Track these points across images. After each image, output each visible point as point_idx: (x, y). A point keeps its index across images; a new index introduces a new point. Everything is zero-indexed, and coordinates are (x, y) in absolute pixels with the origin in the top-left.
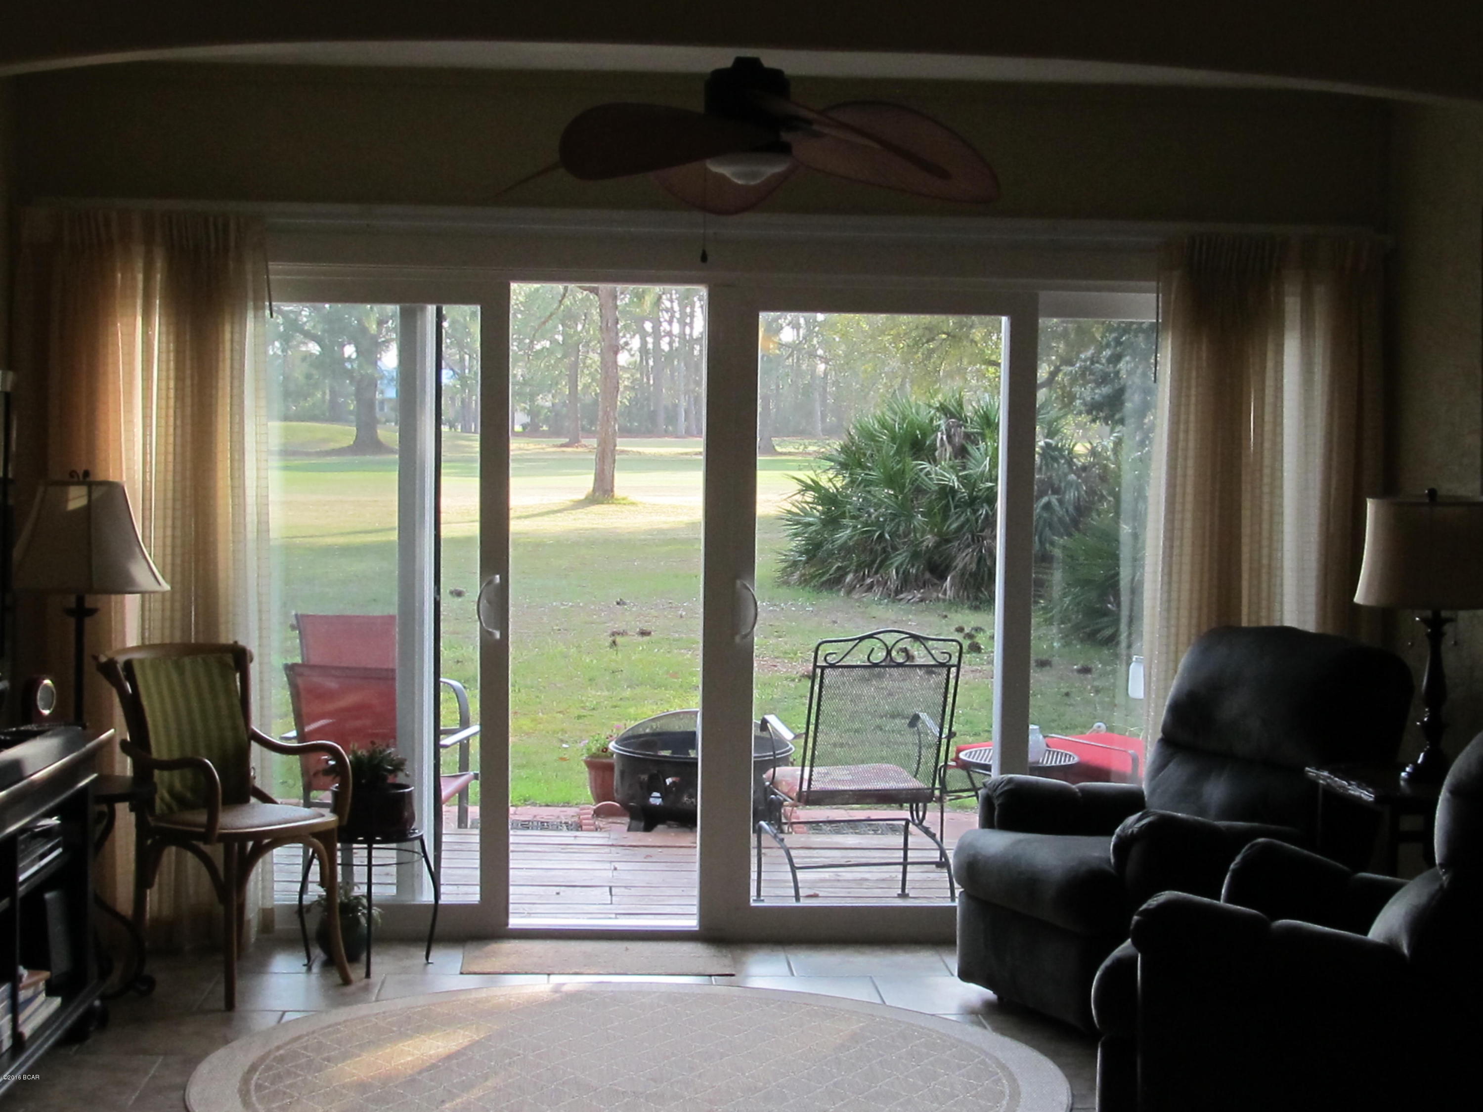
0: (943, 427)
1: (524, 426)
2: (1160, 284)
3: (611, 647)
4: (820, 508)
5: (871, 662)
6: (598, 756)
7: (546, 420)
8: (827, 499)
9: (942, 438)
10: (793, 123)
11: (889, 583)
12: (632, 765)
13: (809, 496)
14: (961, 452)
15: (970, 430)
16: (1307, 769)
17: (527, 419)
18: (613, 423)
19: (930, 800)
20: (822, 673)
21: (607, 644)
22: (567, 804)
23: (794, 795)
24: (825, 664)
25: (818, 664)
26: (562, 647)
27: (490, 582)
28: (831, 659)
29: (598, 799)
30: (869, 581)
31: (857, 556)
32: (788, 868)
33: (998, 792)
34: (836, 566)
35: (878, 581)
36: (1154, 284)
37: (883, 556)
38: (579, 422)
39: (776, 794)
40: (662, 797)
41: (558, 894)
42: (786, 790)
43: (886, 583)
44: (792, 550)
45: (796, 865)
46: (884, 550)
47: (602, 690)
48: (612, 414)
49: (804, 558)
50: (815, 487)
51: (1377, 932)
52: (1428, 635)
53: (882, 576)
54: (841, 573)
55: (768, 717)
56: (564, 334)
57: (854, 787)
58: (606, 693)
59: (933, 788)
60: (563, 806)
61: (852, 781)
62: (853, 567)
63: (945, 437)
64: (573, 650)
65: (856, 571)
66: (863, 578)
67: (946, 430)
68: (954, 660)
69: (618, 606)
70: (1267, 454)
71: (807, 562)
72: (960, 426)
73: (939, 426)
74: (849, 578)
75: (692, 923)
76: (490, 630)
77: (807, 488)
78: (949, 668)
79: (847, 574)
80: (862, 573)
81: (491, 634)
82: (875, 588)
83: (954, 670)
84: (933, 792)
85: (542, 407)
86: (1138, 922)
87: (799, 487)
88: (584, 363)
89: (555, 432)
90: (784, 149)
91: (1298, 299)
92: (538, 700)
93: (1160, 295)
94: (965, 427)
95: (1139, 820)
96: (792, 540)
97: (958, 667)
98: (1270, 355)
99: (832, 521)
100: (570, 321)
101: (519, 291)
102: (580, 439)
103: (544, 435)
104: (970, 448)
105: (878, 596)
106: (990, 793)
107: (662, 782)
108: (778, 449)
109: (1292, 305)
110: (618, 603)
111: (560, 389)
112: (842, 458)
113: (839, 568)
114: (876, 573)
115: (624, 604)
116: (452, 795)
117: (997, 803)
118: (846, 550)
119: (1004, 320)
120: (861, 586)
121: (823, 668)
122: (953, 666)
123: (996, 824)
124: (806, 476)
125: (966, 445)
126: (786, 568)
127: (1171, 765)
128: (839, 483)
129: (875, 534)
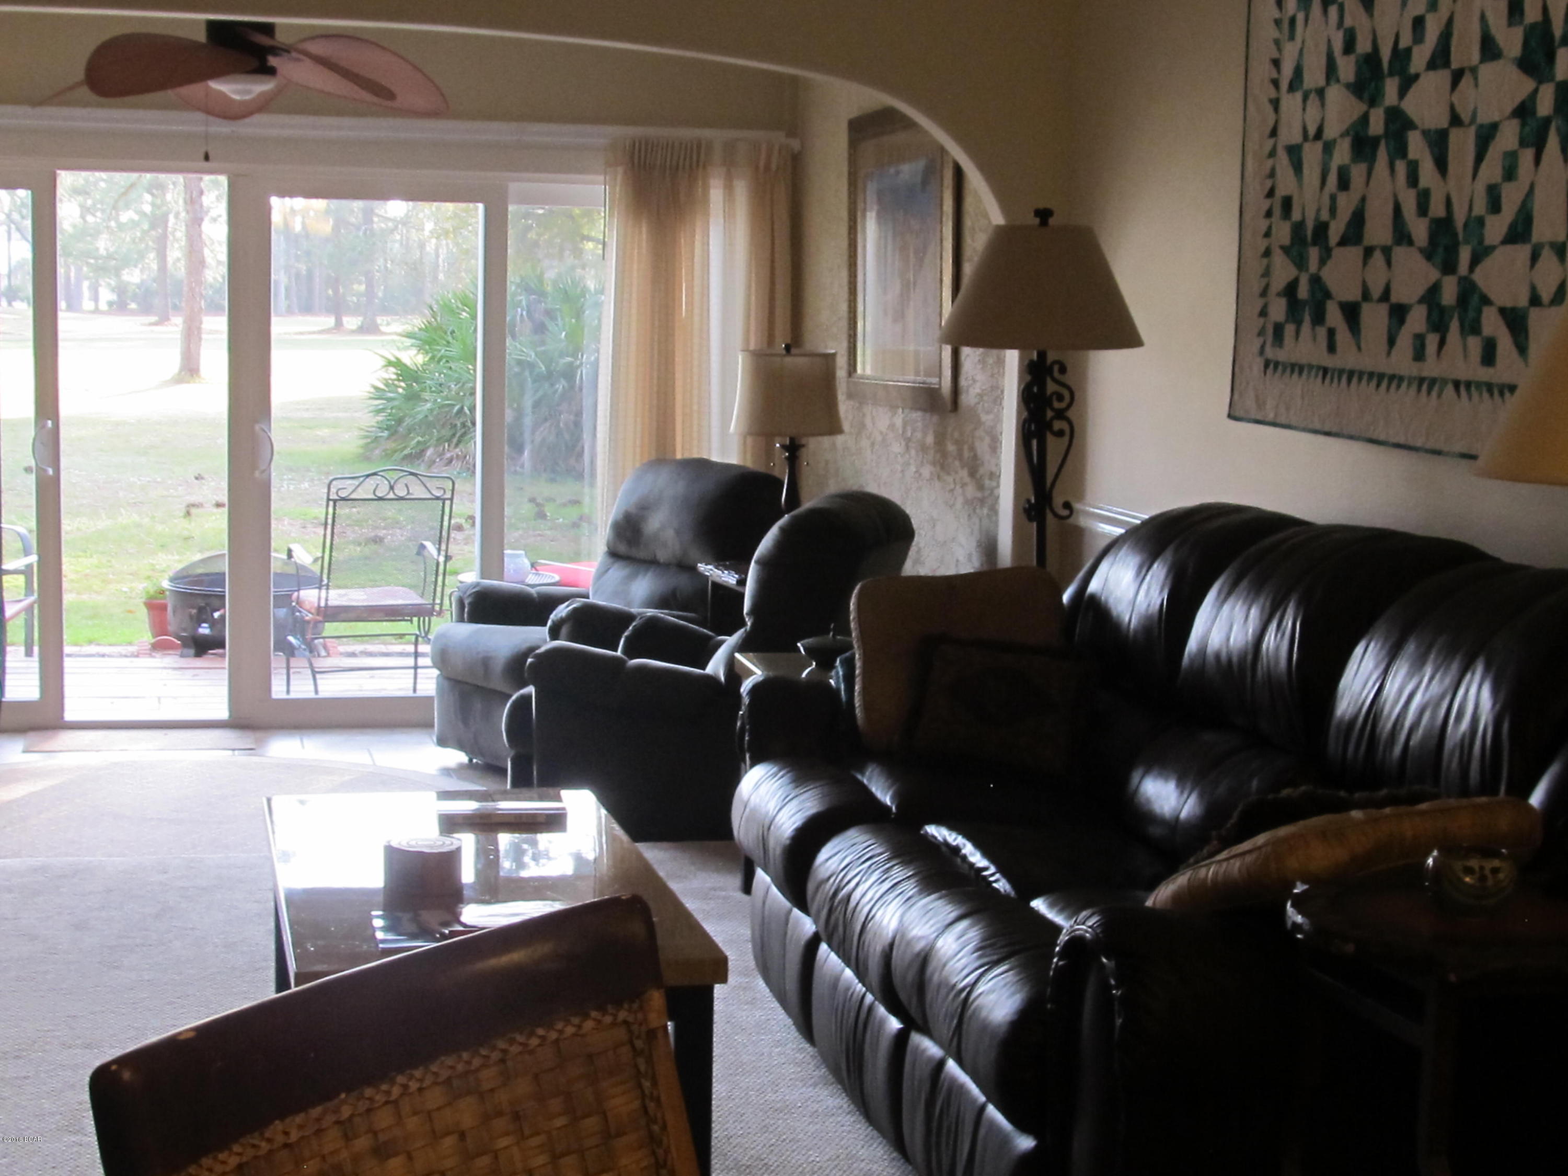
0: (524, 303)
1: (110, 304)
2: (608, 178)
3: (185, 517)
4: (403, 384)
5: (376, 495)
6: (156, 598)
7: (134, 298)
8: (406, 373)
9: (522, 315)
10: (275, 51)
11: (468, 457)
12: (185, 598)
13: (391, 373)
14: (540, 328)
15: (549, 306)
16: (699, 565)
17: (113, 297)
18: (198, 299)
19: (432, 615)
20: (335, 506)
21: (182, 514)
22: (130, 644)
23: (313, 611)
24: (336, 497)
25: (331, 497)
26: (136, 517)
27: (44, 426)
28: (343, 494)
29: (155, 635)
30: (448, 455)
31: (438, 432)
32: (309, 672)
33: (468, 593)
34: (416, 440)
35: (457, 456)
36: (601, 178)
37: (463, 430)
38: (169, 300)
39: (300, 612)
40: (211, 627)
41: (112, 703)
42: (308, 607)
43: (465, 457)
44: (373, 427)
45: (317, 670)
46: (464, 425)
47: (173, 555)
48: (197, 290)
49: (386, 434)
50: (397, 364)
51: (710, 669)
52: (787, 458)
53: (461, 451)
54: (421, 447)
55: (293, 546)
56: (153, 204)
57: (365, 604)
58: (177, 557)
59: (434, 604)
60: (126, 645)
61: (364, 600)
62: (433, 442)
63: (524, 313)
64: (146, 520)
65: (436, 446)
66: (443, 453)
67: (527, 306)
68: (448, 495)
69: (196, 481)
70: (696, 319)
71: (388, 438)
72: (540, 302)
73: (521, 301)
74: (429, 453)
75: (223, 713)
76: (44, 467)
77: (390, 364)
78: (444, 500)
79: (428, 447)
80: (441, 449)
81: (45, 471)
82: (453, 462)
83: (448, 503)
84: (433, 607)
85: (129, 283)
86: (531, 664)
87: (383, 362)
88: (174, 236)
89: (146, 309)
90: (271, 72)
91: (722, 191)
92: (109, 564)
93: (607, 187)
94: (546, 303)
95: (568, 606)
96: (375, 416)
97: (451, 499)
98: (698, 237)
99: (413, 397)
100: (157, 189)
101: (66, 179)
102: (170, 317)
103: (133, 313)
104: (550, 326)
105: (458, 469)
106: (462, 595)
107: (210, 614)
108: (383, 329)
109: (716, 194)
110: (197, 478)
111: (147, 264)
112: (423, 335)
113: (419, 442)
114: (457, 445)
115: (202, 478)
116: (17, 614)
117: (467, 602)
118: (427, 424)
119: (481, 206)
120: (441, 460)
121: (335, 501)
122: (447, 499)
123: (466, 620)
124: (391, 353)
125: (547, 323)
126: (368, 444)
127: (611, 571)
128: (421, 359)
129: (453, 408)
